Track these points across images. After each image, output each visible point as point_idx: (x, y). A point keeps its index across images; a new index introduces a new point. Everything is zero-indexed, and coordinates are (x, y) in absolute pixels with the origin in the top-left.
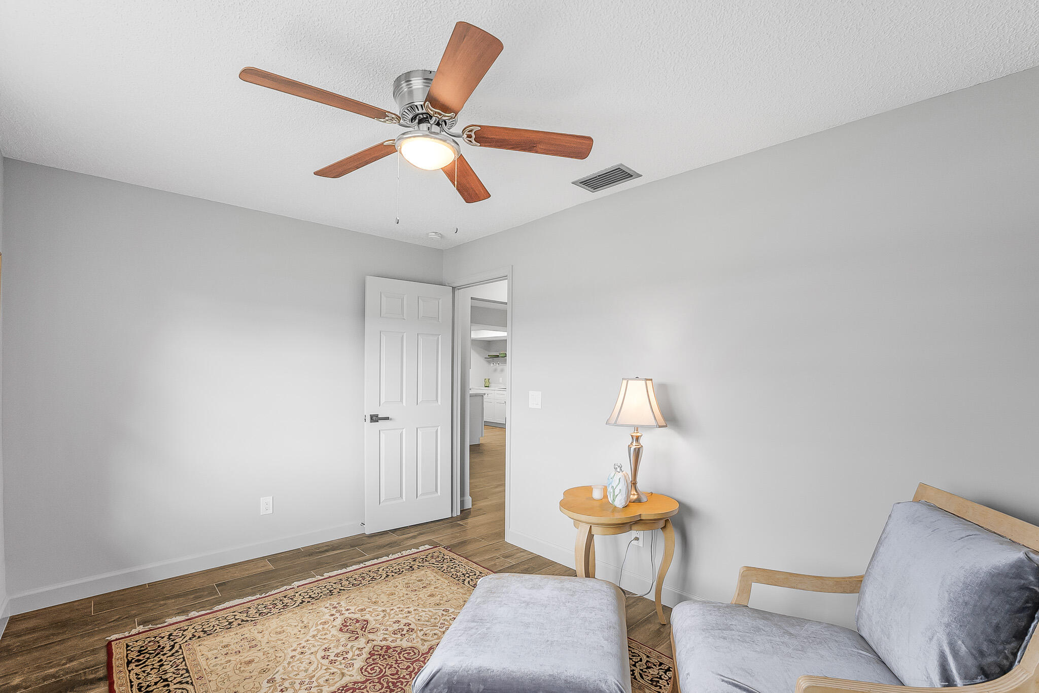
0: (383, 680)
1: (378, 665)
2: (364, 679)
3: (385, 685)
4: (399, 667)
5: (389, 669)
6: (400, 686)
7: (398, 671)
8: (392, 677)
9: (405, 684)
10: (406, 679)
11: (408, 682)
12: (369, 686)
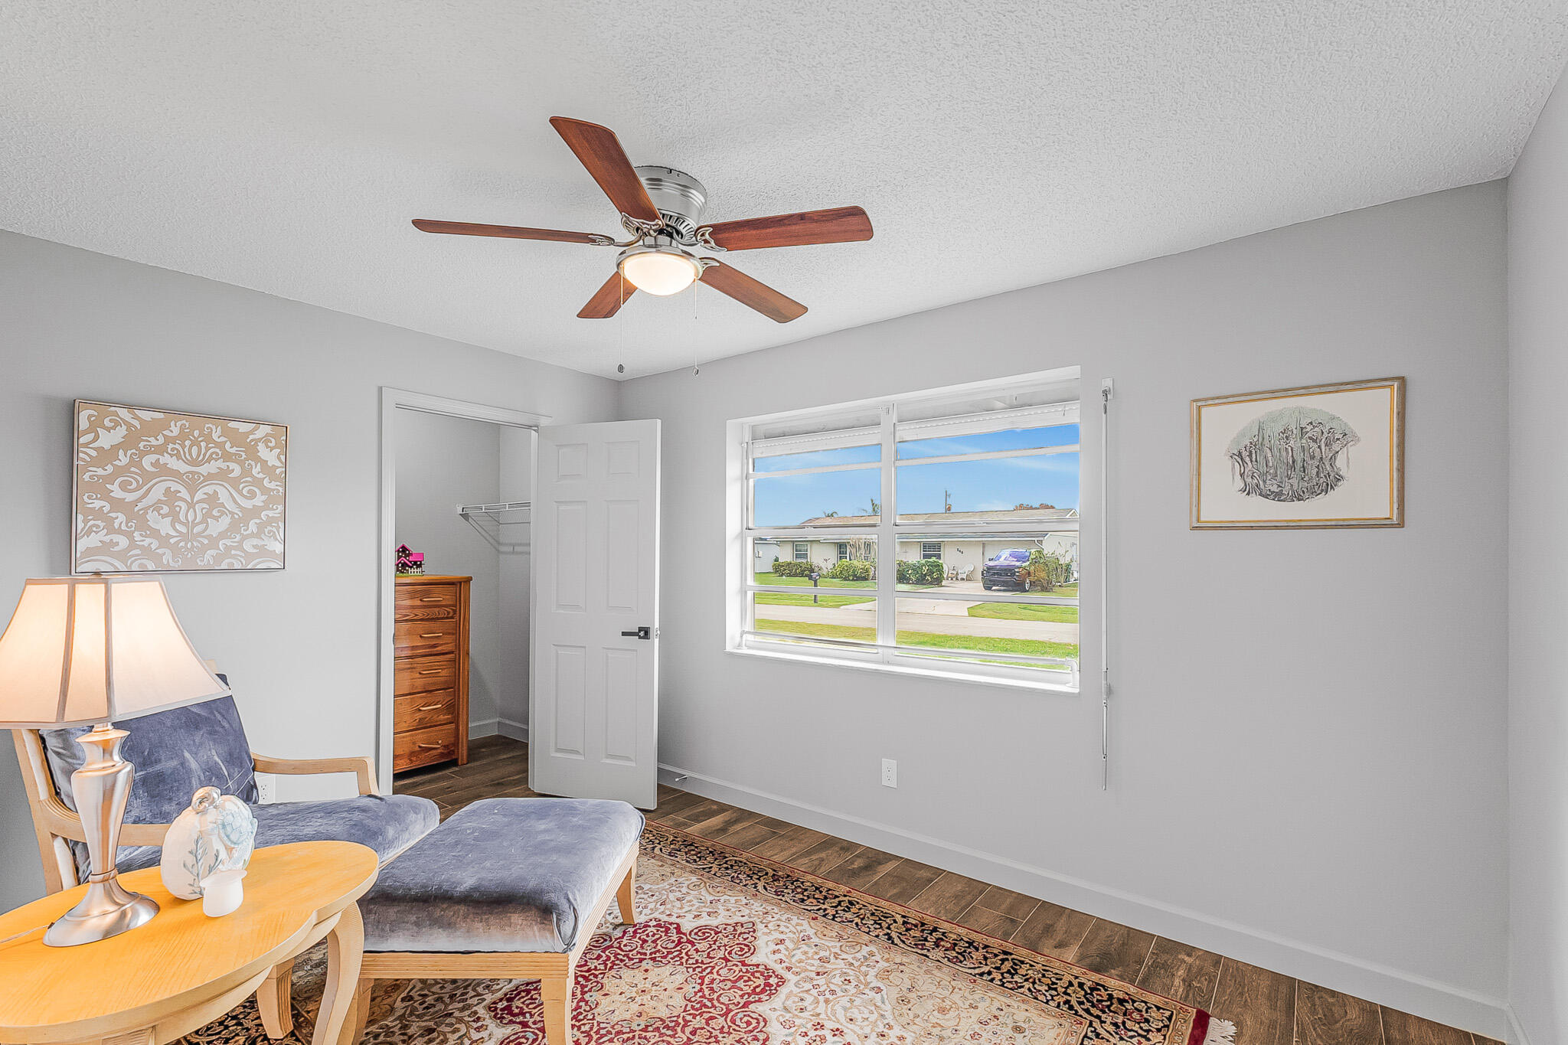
0: (722, 1010)
1: (743, 1030)
2: (752, 1007)
3: (715, 1002)
4: (708, 1031)
5: (723, 1027)
6: (694, 1004)
7: (708, 1024)
8: (712, 1015)
9: (688, 1008)
10: (690, 1014)
11: (685, 1011)
12: (738, 999)
